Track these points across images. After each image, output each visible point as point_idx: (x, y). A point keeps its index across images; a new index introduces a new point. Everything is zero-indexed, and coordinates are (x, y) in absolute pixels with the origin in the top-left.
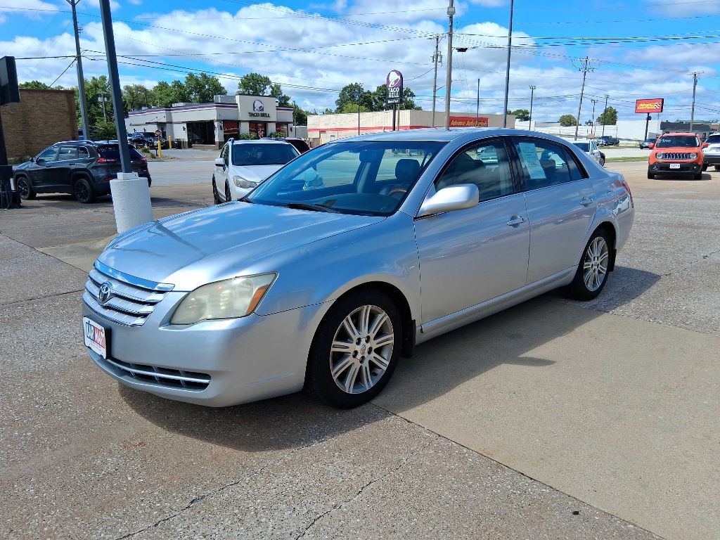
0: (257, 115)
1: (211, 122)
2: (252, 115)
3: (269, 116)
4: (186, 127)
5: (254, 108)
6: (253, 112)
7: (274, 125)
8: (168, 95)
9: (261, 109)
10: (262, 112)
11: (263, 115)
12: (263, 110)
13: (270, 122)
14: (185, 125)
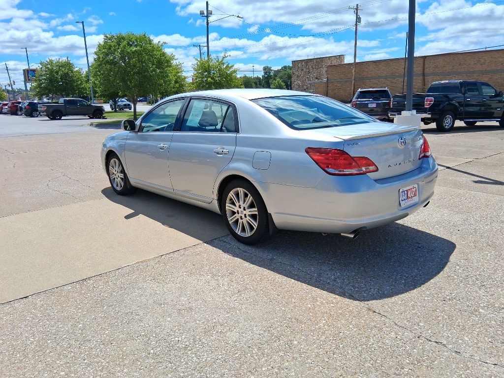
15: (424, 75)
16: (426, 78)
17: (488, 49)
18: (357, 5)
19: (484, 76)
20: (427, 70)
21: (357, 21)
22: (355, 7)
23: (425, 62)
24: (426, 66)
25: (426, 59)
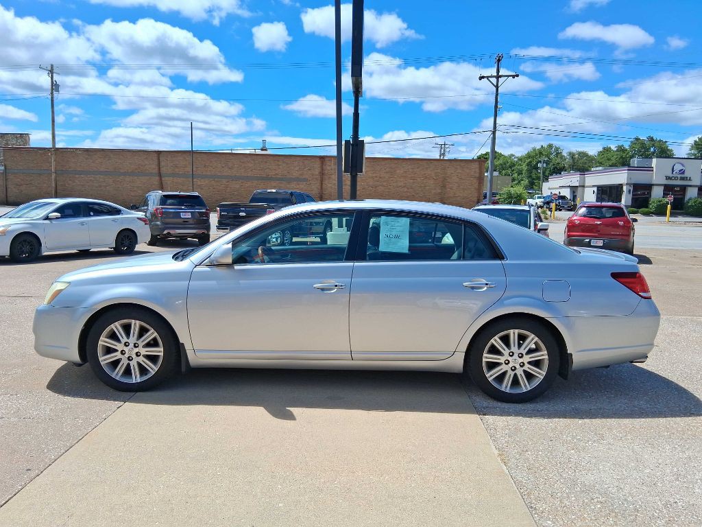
0: (676, 178)
1: (621, 186)
2: (668, 178)
3: (690, 180)
4: (596, 191)
5: (673, 170)
6: (671, 175)
7: (696, 190)
8: (609, 159)
9: (682, 172)
10: (683, 176)
11: (682, 179)
12: (683, 173)
13: (690, 186)
14: (595, 189)
15: (160, 175)
16: (163, 179)
17: (233, 152)
18: (52, 66)
19: (234, 182)
20: (163, 170)
21: (52, 89)
22: (50, 68)
23: (161, 158)
24: (162, 164)
25: (161, 155)
